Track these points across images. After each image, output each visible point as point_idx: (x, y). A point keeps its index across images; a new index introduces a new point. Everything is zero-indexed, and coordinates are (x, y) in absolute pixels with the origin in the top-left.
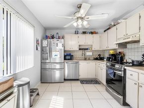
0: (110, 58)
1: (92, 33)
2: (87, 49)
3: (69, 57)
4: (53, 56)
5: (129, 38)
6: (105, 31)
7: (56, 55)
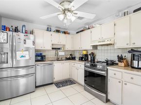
0: (82, 58)
1: (65, 33)
2: (60, 49)
3: (39, 58)
4: (18, 58)
5: (104, 41)
6: (77, 33)
7: (22, 56)
